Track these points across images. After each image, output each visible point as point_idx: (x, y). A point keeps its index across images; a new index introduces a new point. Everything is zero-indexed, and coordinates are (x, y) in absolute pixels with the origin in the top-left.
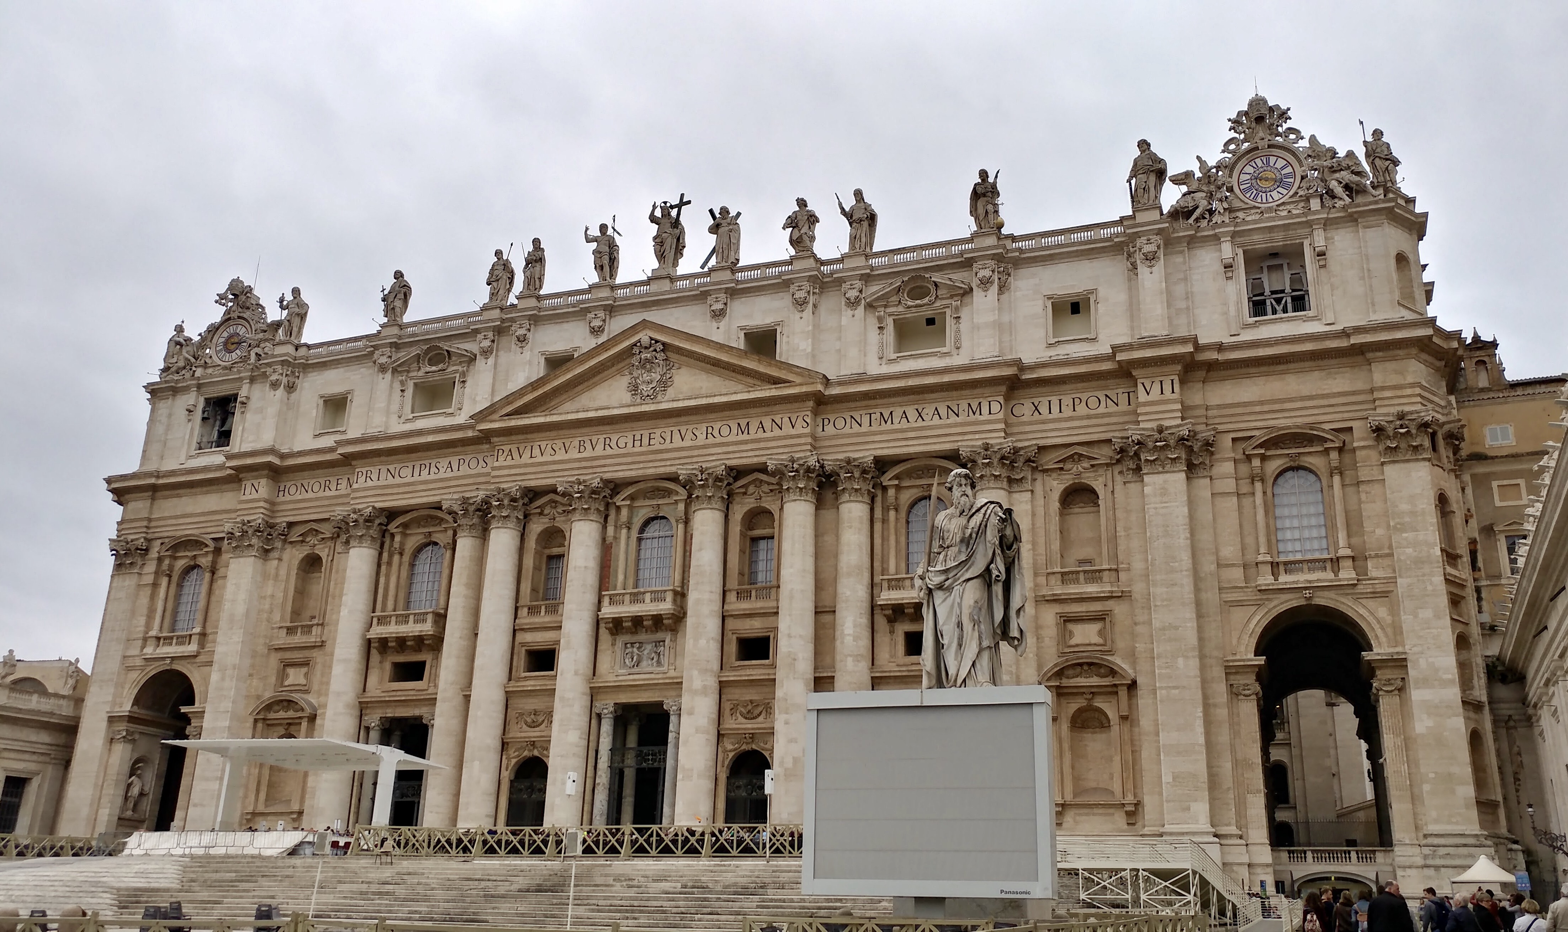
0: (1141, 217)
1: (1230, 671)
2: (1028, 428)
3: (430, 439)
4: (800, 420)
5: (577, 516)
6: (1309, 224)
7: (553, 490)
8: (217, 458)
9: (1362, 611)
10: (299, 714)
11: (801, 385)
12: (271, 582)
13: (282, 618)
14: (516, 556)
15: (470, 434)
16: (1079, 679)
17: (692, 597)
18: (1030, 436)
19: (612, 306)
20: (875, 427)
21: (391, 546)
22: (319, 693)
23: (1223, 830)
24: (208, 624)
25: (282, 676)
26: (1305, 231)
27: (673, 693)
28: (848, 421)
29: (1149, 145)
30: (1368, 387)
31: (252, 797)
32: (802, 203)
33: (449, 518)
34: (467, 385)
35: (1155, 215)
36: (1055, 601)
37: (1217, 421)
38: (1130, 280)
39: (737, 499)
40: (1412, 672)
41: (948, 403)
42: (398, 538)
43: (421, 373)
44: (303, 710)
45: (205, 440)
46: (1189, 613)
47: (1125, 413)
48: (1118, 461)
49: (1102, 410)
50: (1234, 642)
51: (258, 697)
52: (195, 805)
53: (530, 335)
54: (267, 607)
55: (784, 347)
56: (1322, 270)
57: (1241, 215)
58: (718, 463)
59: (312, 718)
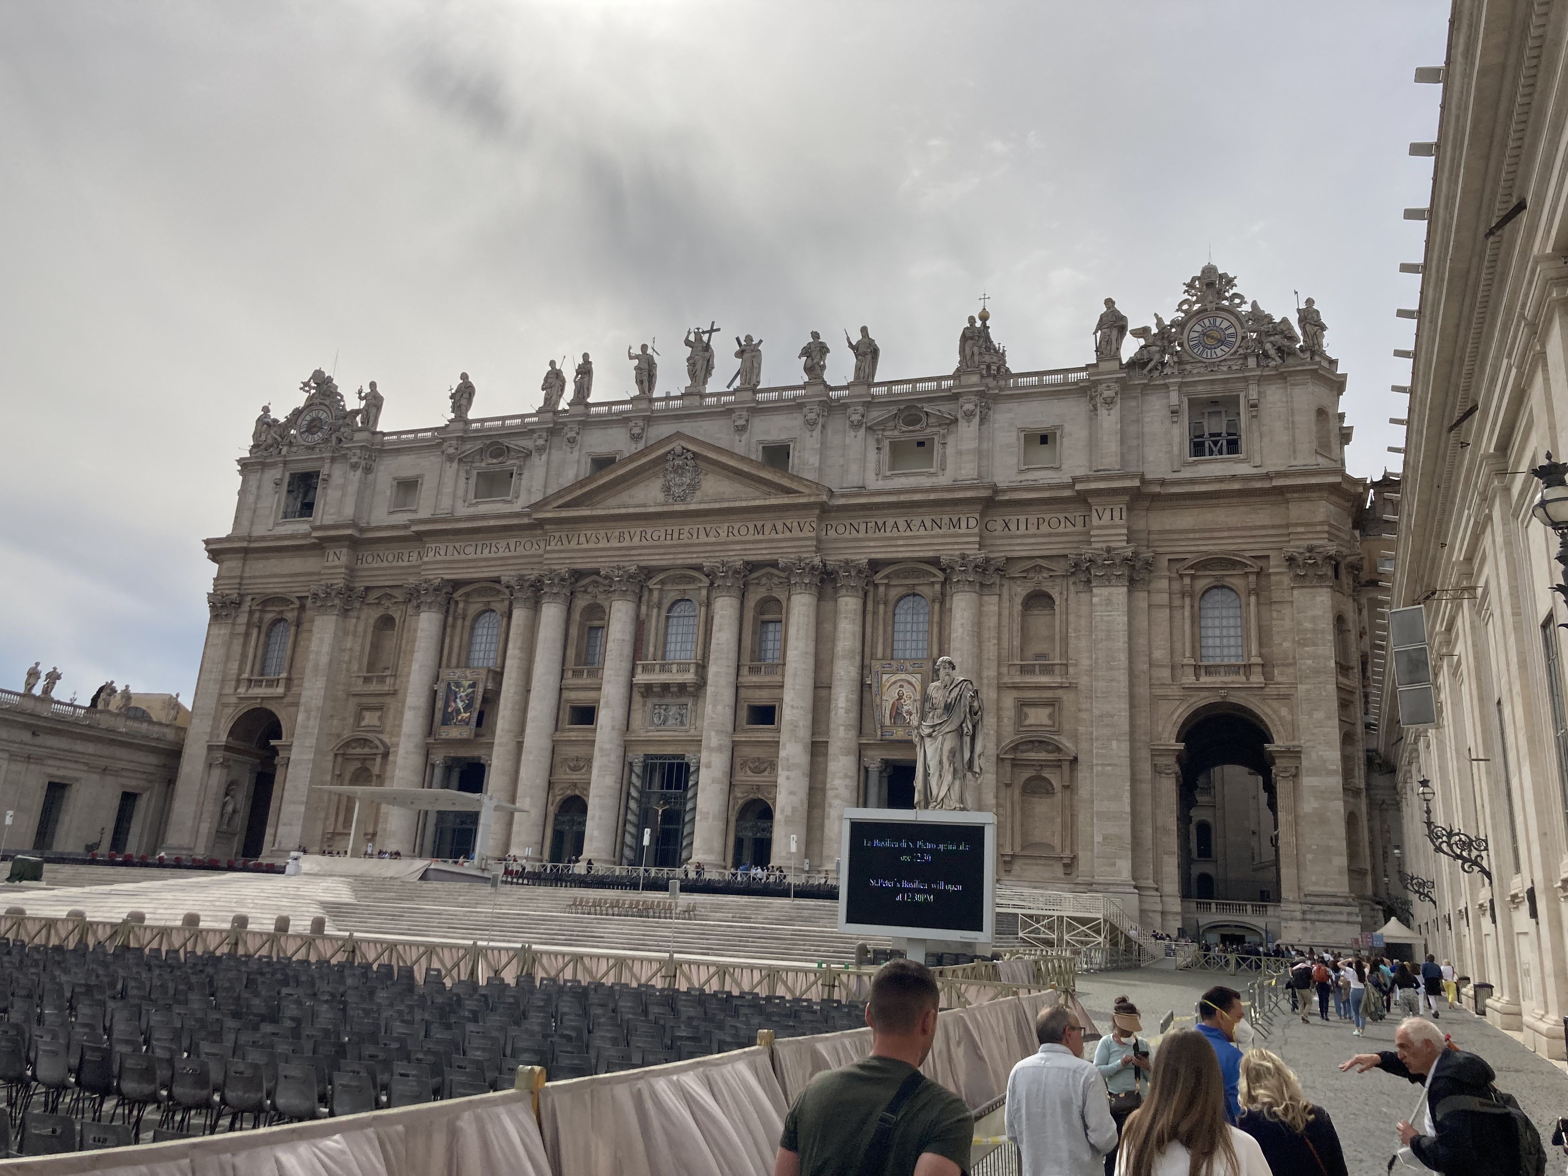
0: (1105, 366)
1: (1155, 753)
2: (999, 542)
3: (492, 523)
4: (807, 525)
5: (616, 596)
6: (1246, 379)
7: (597, 572)
8: (301, 526)
9: (1267, 710)
10: (374, 751)
11: (809, 495)
12: (350, 638)
13: (360, 669)
14: (563, 626)
15: (526, 521)
16: (1031, 754)
17: (712, 670)
18: (1001, 548)
19: (650, 417)
20: (870, 534)
21: (455, 611)
22: (392, 735)
23: (1143, 883)
24: (293, 670)
25: (359, 718)
26: (1241, 385)
27: (693, 748)
28: (848, 527)
29: (1113, 303)
30: (1284, 522)
31: (332, 819)
32: (815, 335)
33: (507, 591)
34: (523, 476)
35: (1115, 365)
36: (1015, 688)
37: (1156, 544)
38: (1091, 419)
39: (752, 588)
40: (1305, 763)
41: (933, 517)
42: (461, 605)
43: (483, 465)
44: (377, 747)
45: (289, 510)
46: (1124, 705)
47: (1081, 534)
48: (1073, 573)
49: (1061, 529)
50: (1160, 729)
51: (339, 736)
52: (285, 825)
53: (579, 438)
54: (346, 658)
55: (796, 461)
56: (1254, 420)
57: (1188, 367)
58: (736, 558)
59: (386, 755)
